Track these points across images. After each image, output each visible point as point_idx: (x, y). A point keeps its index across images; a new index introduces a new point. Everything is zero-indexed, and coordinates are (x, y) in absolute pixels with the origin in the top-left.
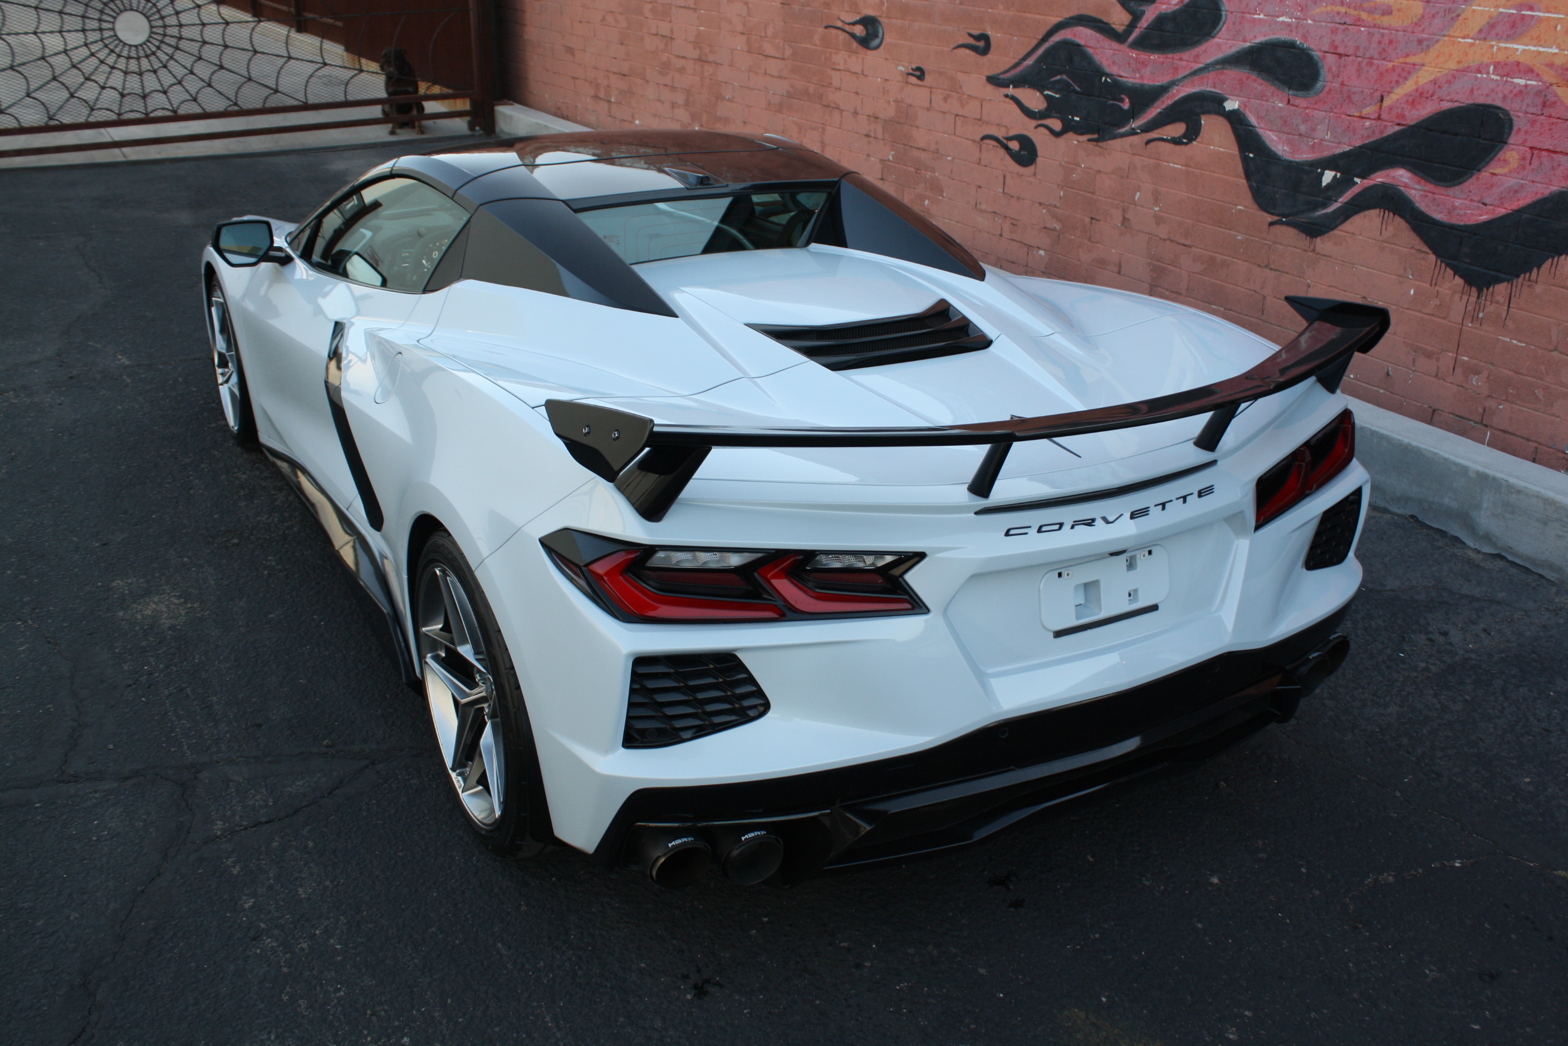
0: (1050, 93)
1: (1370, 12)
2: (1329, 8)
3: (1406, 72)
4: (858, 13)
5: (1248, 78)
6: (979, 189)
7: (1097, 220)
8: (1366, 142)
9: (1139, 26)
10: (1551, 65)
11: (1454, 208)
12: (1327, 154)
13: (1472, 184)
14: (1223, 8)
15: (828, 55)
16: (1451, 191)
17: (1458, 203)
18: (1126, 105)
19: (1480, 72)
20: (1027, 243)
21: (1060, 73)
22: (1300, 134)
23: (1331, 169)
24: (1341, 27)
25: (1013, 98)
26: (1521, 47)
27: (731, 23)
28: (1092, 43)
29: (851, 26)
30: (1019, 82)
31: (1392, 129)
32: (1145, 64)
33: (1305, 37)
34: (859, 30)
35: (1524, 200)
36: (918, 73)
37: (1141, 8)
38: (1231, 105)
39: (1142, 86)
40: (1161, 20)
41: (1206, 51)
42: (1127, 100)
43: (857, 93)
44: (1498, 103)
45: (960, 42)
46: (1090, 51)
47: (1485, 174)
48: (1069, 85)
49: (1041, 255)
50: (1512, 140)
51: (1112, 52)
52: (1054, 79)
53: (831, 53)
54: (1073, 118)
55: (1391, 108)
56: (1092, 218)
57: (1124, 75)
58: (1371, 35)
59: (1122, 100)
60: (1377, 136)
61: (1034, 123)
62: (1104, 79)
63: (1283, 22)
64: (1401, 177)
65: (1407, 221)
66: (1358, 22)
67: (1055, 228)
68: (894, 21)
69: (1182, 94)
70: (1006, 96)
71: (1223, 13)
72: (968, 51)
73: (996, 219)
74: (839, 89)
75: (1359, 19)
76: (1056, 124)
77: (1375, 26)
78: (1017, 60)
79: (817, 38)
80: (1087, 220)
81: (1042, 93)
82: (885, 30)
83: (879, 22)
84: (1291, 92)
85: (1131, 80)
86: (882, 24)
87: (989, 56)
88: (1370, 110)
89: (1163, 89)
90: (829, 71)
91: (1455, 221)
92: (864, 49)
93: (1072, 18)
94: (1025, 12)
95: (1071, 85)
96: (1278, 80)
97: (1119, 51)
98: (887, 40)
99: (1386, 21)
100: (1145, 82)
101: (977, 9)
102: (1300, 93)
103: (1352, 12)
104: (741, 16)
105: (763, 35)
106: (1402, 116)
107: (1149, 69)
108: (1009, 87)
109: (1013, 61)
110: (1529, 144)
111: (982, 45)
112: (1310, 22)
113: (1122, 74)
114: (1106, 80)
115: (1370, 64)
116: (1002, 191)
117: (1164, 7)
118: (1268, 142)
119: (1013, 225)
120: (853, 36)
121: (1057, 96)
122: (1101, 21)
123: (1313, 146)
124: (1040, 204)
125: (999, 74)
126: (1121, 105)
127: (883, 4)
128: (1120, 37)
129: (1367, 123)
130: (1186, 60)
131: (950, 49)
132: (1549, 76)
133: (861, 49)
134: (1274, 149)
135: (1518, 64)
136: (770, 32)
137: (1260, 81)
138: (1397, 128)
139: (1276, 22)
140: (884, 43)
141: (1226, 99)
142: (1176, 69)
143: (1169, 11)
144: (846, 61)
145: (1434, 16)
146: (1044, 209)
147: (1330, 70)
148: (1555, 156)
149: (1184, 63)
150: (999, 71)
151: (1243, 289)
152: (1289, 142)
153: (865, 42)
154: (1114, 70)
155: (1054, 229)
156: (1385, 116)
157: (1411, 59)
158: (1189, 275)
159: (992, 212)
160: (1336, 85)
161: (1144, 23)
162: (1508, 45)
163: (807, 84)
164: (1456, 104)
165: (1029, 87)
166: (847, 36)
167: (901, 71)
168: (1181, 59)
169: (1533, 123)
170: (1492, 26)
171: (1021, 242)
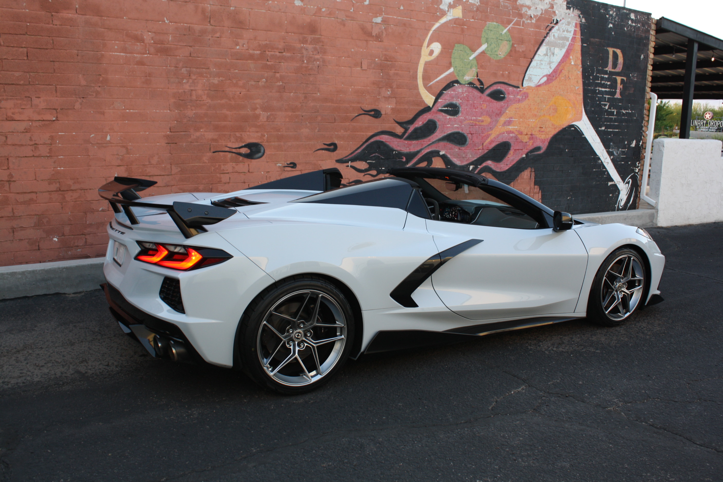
0: (370, 161)
1: (479, 122)
2: (468, 122)
3: (488, 136)
4: (243, 142)
5: (446, 144)
8: (480, 156)
9: (408, 132)
10: (516, 131)
11: (501, 167)
12: (470, 161)
13: (505, 161)
14: (437, 124)
15: (217, 166)
16: (500, 164)
17: (502, 166)
18: (404, 160)
19: (503, 134)
21: (375, 153)
22: (463, 158)
23: (472, 165)
24: (472, 126)
25: (351, 167)
26: (511, 127)
27: (105, 161)
28: (388, 140)
29: (238, 149)
30: (353, 160)
31: (486, 151)
32: (410, 145)
33: (462, 130)
34: (245, 151)
35: (515, 162)
36: (292, 165)
37: (408, 126)
38: (441, 153)
39: (410, 152)
40: (416, 130)
41: (432, 138)
42: (404, 158)
43: (244, 182)
44: (508, 140)
45: (319, 148)
46: (388, 143)
47: (507, 158)
48: (379, 157)
50: (512, 148)
51: (397, 142)
52: (372, 156)
53: (220, 166)
54: (382, 168)
55: (485, 146)
57: (403, 149)
58: (479, 128)
59: (402, 158)
60: (483, 154)
61: (363, 174)
62: (394, 152)
63: (456, 127)
64: (489, 163)
65: (491, 174)
66: (476, 125)
68: (273, 143)
69: (426, 152)
70: (348, 166)
71: (437, 126)
72: (323, 151)
74: (229, 183)
75: (476, 124)
76: (374, 172)
77: (480, 125)
78: (352, 151)
79: (205, 159)
81: (366, 162)
82: (265, 149)
83: (261, 145)
84: (460, 146)
85: (405, 151)
86: (263, 146)
87: (337, 152)
88: (481, 147)
89: (418, 152)
90: (218, 175)
91: (502, 170)
92: (249, 160)
93: (378, 132)
94: (355, 132)
95: (380, 157)
96: (455, 143)
97: (400, 142)
98: (268, 152)
99: (482, 124)
100: (411, 151)
101: (329, 133)
102: (462, 146)
103: (474, 122)
104: (118, 155)
105: (147, 163)
106: (488, 147)
107: (412, 146)
108: (349, 162)
109: (350, 152)
110: (515, 149)
111: (333, 147)
112: (463, 126)
113: (402, 149)
114: (395, 152)
115: (480, 135)
117: (417, 125)
118: (454, 162)
120: (240, 154)
121: (374, 162)
122: (392, 132)
123: (467, 160)
125: (343, 158)
126: (402, 160)
127: (265, 136)
128: (400, 137)
129: (480, 151)
130: (426, 142)
131: (312, 152)
132: (517, 133)
133: (246, 160)
134: (456, 163)
135: (511, 131)
136: (155, 160)
137: (450, 144)
138: (487, 151)
139: (454, 127)
140: (265, 154)
141: (440, 151)
142: (422, 145)
143: (419, 126)
144: (233, 167)
145: (493, 122)
147: (469, 138)
148: (519, 150)
149: (425, 143)
150: (342, 157)
152: (460, 161)
153: (250, 156)
154: (398, 149)
156: (484, 148)
157: (489, 133)
160: (471, 142)
161: (410, 131)
162: (508, 127)
163: (196, 185)
164: (499, 142)
165: (359, 161)
166: (234, 155)
167: (279, 166)
168: (424, 141)
169: (514, 144)
170: (505, 123)
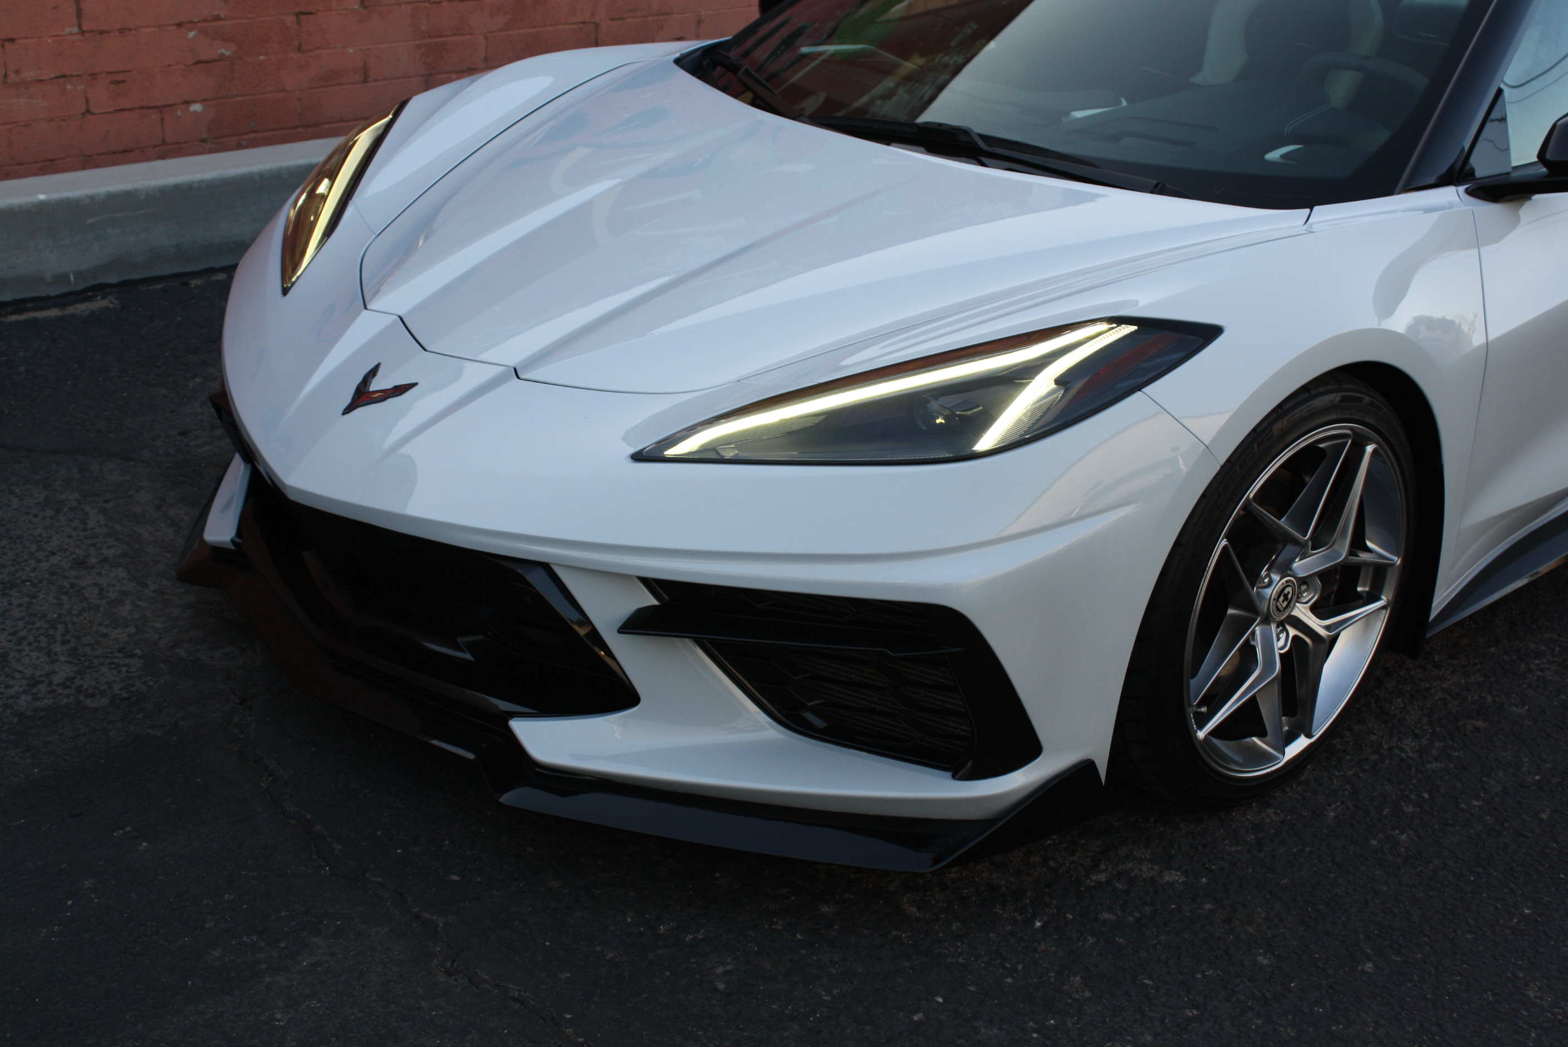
6: (8, 45)
7: (311, 13)
20: (158, 104)
49: (195, 112)
56: (298, 14)
67: (222, 54)
73: (69, 87)
80: (290, 20)
116: (76, 30)
119: (116, 82)
124: (179, 25)
146: (190, 30)
151: (567, 27)
155: (222, 58)
158: (486, 38)
159: (57, 78)
171: (142, 108)
